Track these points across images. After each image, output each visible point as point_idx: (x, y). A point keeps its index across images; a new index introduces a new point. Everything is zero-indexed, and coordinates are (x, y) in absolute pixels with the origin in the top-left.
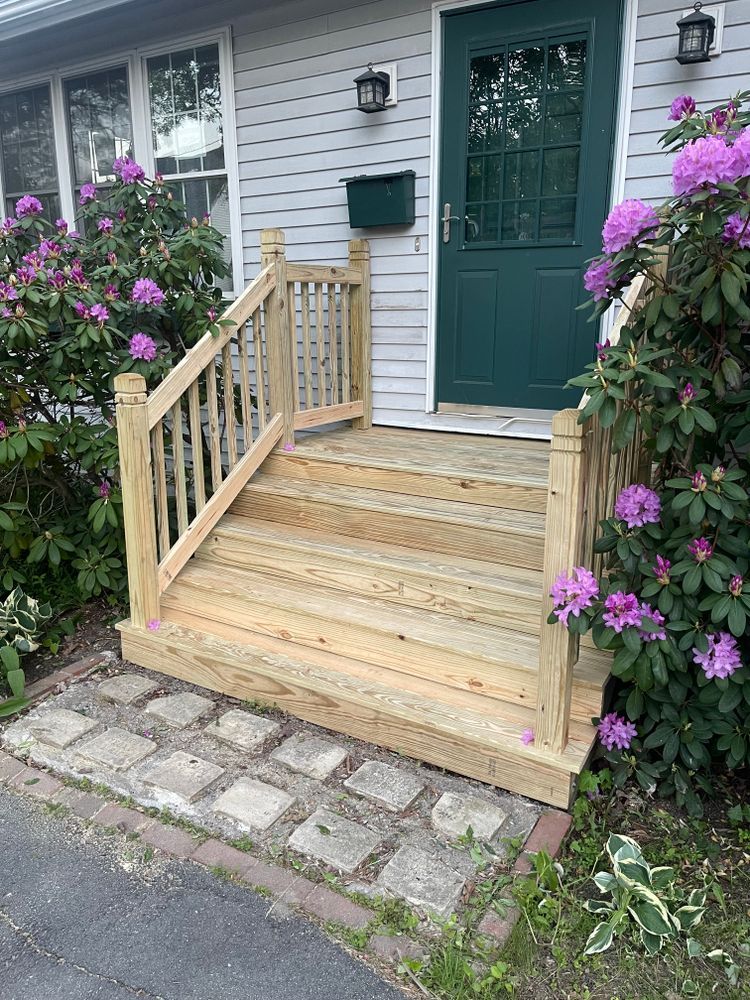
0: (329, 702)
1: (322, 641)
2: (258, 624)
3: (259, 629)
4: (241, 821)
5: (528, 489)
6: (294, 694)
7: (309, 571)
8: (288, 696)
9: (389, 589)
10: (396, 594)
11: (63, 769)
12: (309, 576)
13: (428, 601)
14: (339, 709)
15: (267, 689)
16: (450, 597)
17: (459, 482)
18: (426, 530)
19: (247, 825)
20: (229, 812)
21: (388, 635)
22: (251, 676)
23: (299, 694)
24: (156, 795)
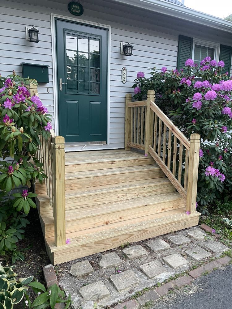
0: (145, 231)
1: (121, 218)
2: (95, 224)
3: (96, 225)
4: (183, 265)
5: (129, 160)
6: (134, 235)
7: (95, 201)
8: (133, 236)
9: (123, 196)
10: (125, 197)
11: (123, 298)
12: (95, 202)
13: (134, 195)
14: (148, 231)
15: (125, 238)
16: (139, 192)
17: (111, 162)
18: (117, 177)
19: (185, 264)
20: (179, 265)
21: (143, 206)
22: (116, 238)
23: (135, 234)
24: (159, 278)
